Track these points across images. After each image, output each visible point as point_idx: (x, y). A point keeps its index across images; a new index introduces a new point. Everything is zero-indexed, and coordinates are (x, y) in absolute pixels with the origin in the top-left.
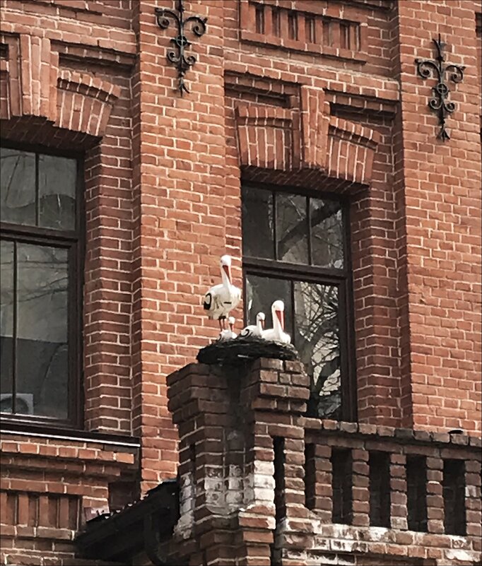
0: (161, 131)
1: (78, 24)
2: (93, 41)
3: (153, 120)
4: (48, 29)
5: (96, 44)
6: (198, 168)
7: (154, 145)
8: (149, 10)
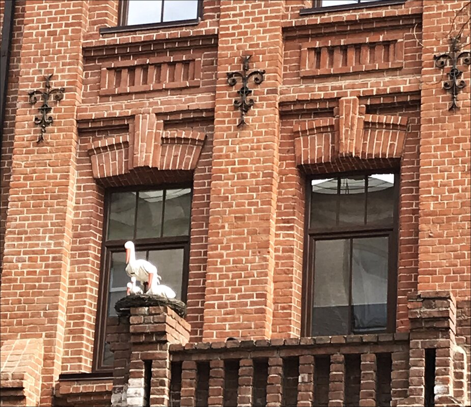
0: (227, 156)
1: (175, 98)
2: (184, 107)
3: (221, 150)
4: (154, 107)
5: (187, 108)
6: (253, 176)
7: (222, 167)
8: (222, 76)
